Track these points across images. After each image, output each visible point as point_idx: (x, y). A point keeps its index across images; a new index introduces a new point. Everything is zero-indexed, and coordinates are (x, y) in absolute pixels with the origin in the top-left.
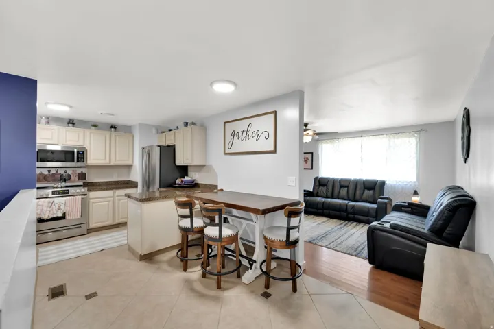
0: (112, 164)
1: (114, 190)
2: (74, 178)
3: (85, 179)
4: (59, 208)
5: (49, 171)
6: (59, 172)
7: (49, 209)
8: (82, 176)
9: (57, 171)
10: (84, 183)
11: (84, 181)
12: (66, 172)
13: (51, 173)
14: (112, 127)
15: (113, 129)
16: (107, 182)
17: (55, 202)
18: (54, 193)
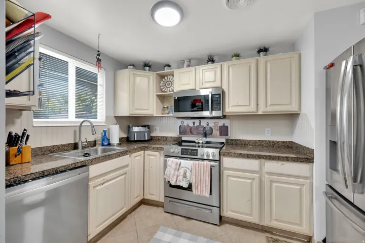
0: (260, 113)
1: (263, 160)
2: (216, 132)
3: (227, 135)
4: (185, 176)
5: (194, 123)
6: (202, 124)
7: (176, 173)
8: (224, 131)
9: (200, 123)
10: (227, 140)
11: (227, 137)
12: (208, 125)
13: (195, 125)
14: (260, 51)
15: (261, 53)
16: (256, 142)
17: (182, 165)
18: (183, 152)
